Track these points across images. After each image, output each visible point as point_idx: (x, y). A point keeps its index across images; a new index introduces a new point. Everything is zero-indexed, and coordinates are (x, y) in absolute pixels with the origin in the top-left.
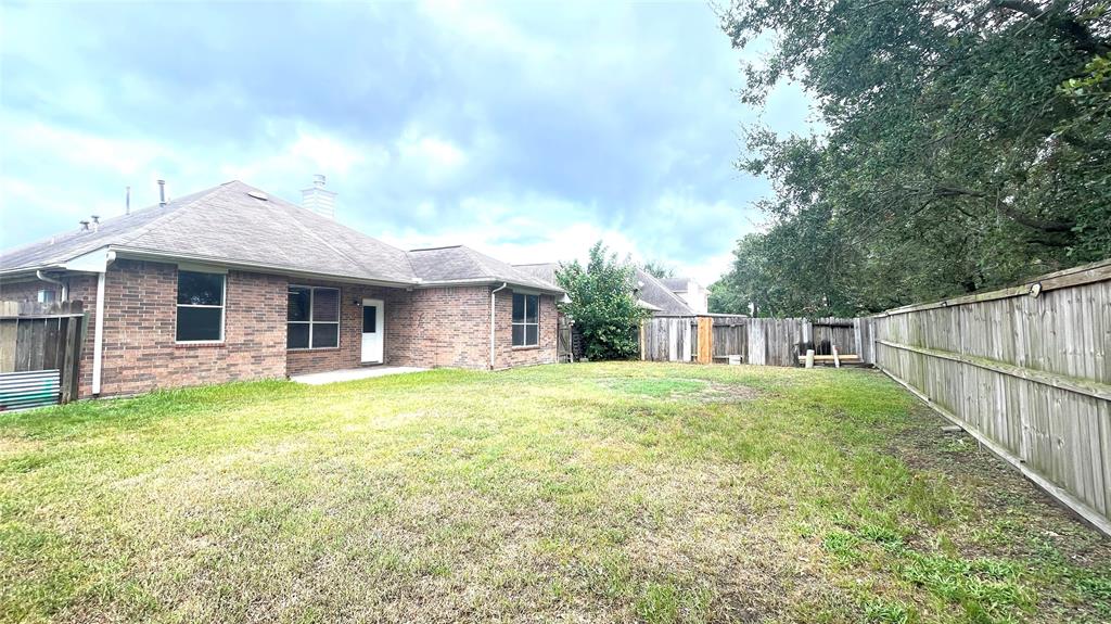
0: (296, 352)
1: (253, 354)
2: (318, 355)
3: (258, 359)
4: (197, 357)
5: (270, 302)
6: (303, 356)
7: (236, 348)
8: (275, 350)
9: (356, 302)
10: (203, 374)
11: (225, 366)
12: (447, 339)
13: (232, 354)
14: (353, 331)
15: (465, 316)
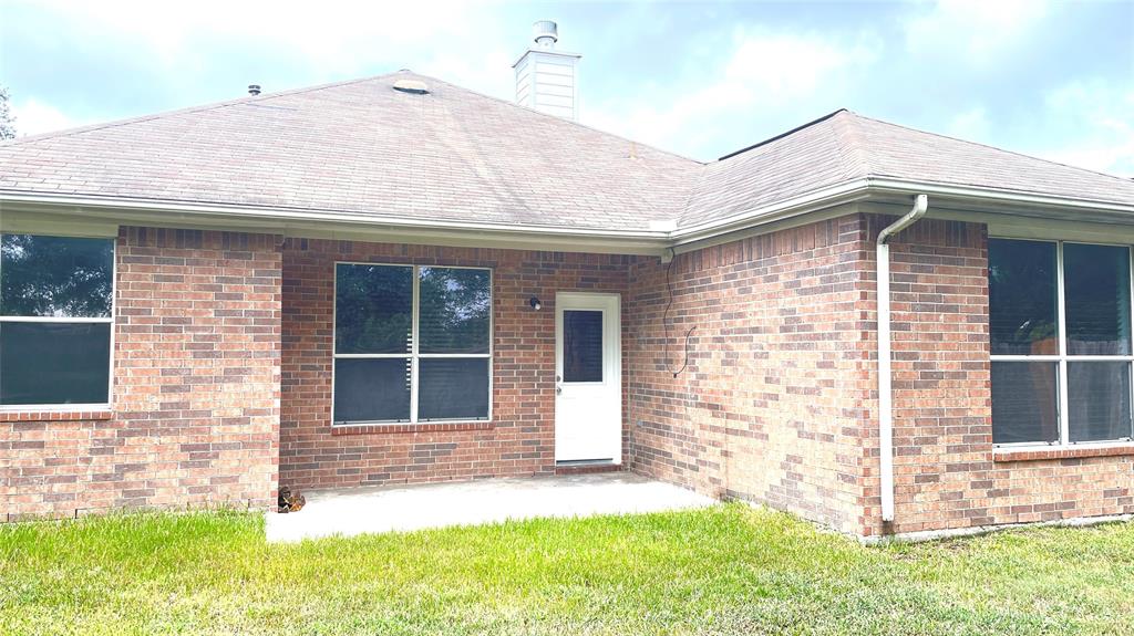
0: (371, 431)
1: (184, 439)
2: (431, 439)
3: (199, 454)
4: (41, 445)
5: (229, 305)
6: (390, 441)
7: (140, 424)
8: (247, 429)
9: (533, 302)
10: (57, 487)
11: (110, 469)
12: (750, 411)
13: (130, 441)
14: (528, 376)
15: (796, 331)
